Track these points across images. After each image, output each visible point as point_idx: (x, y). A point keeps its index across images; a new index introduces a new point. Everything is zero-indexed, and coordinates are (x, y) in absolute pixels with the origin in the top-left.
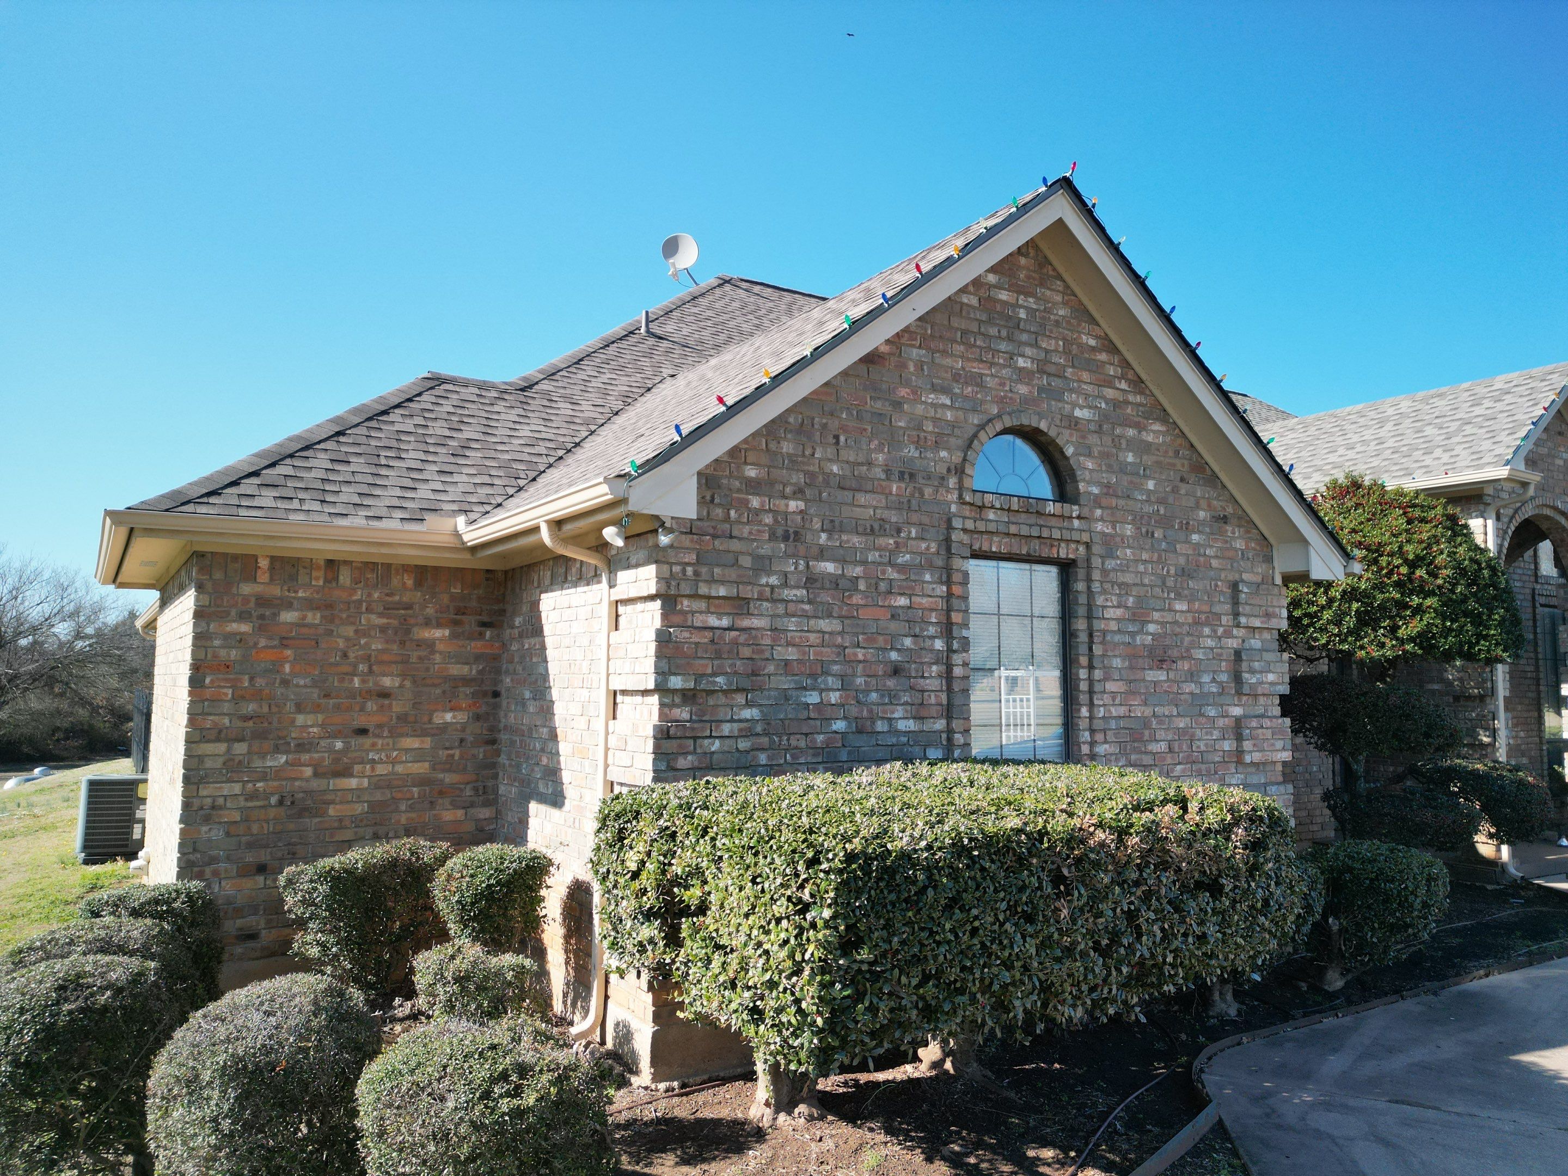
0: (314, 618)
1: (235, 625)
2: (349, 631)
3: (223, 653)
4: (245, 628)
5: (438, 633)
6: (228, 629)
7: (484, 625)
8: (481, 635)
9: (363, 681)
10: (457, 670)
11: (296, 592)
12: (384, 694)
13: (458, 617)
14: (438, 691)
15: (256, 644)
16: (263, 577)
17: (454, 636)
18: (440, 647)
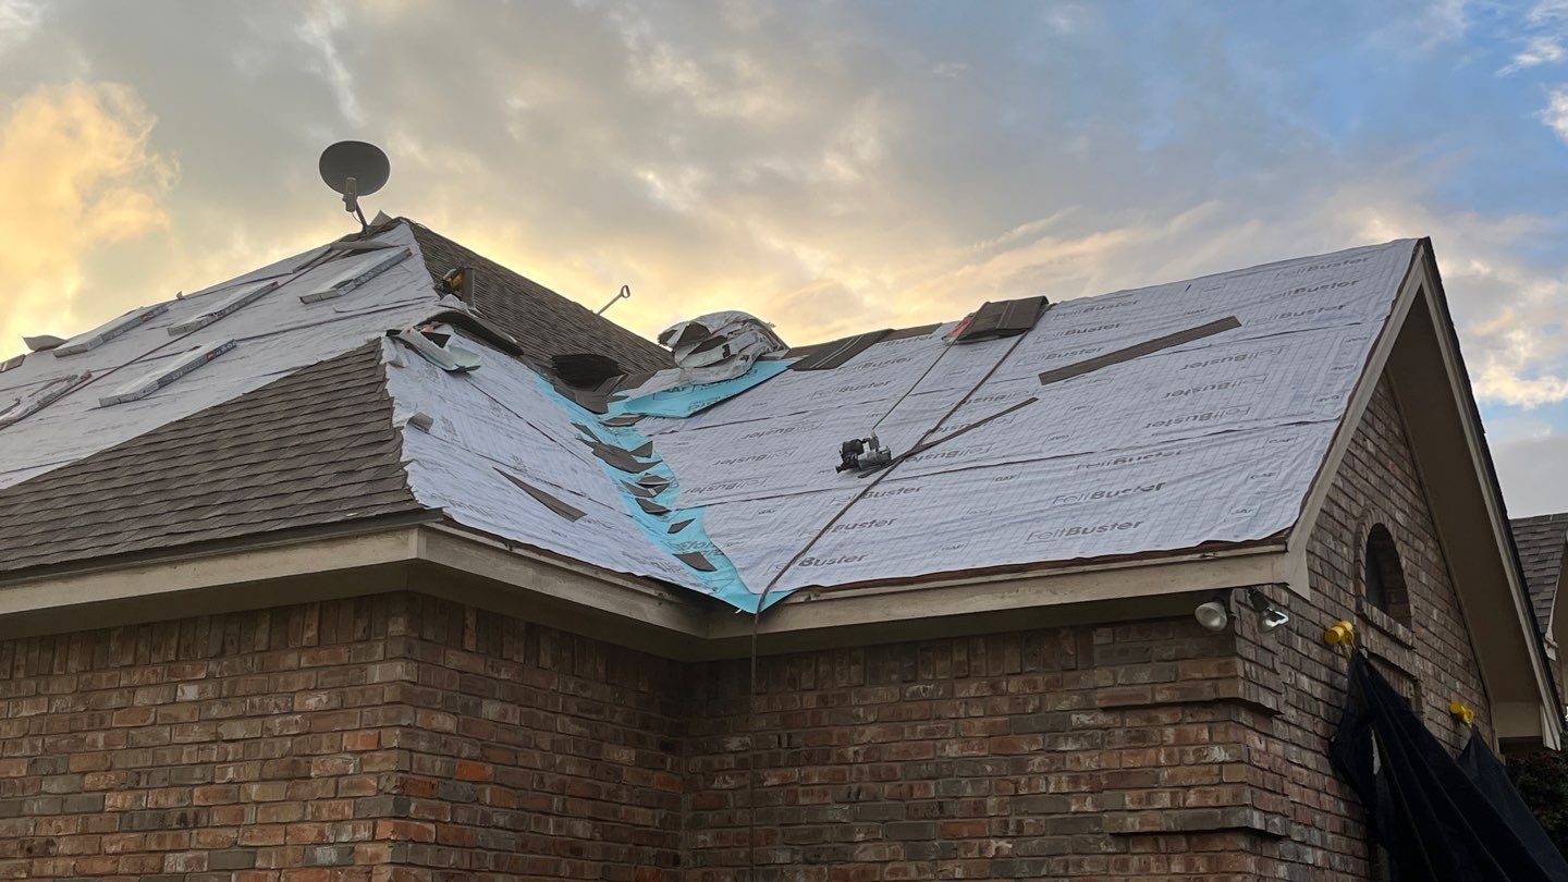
0: (514, 716)
1: (440, 717)
2: (545, 740)
3: (428, 760)
4: (447, 723)
5: (626, 755)
6: (435, 724)
7: (665, 747)
8: (663, 761)
9: (558, 826)
10: (643, 816)
11: (499, 671)
12: (577, 852)
13: (642, 732)
14: (624, 849)
15: (460, 751)
16: (470, 644)
17: (640, 762)
18: (626, 776)
